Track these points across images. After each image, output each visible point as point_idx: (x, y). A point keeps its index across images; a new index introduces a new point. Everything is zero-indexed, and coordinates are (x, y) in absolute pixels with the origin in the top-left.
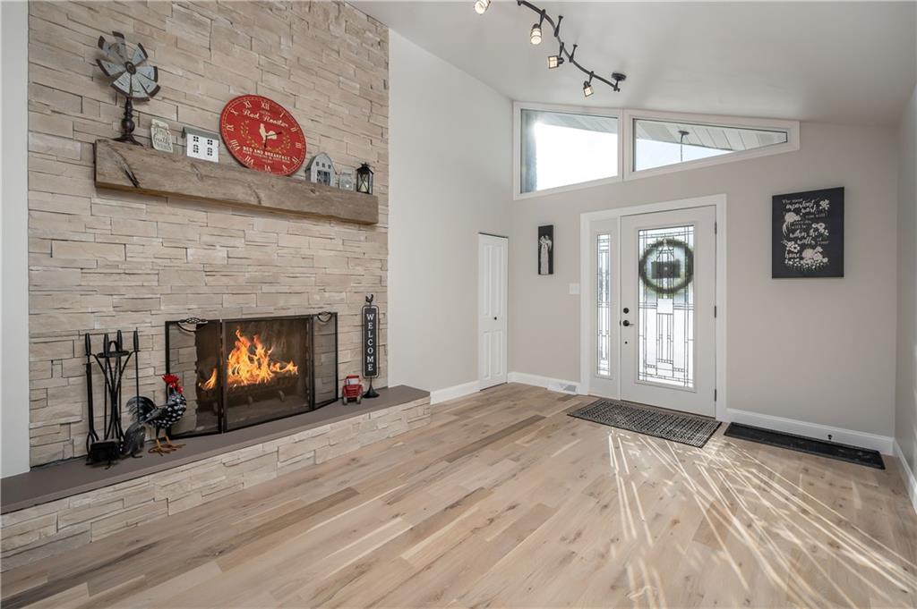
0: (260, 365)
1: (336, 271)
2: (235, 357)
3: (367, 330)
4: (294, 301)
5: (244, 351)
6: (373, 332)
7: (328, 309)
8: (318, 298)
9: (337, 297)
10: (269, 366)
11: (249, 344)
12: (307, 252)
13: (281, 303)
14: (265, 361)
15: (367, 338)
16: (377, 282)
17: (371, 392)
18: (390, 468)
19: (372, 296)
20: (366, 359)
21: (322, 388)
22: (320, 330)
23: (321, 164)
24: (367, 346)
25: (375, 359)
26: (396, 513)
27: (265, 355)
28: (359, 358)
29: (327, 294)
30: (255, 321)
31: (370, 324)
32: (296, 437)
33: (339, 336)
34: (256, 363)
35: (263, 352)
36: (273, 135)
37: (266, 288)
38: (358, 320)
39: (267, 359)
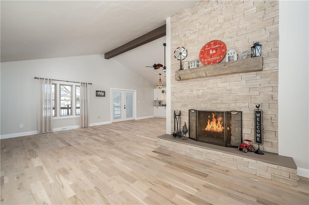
0: (219, 127)
1: (242, 94)
2: (212, 123)
3: (256, 121)
4: (223, 106)
5: (215, 122)
6: (260, 122)
7: (238, 110)
8: (233, 105)
9: (243, 105)
10: (222, 127)
11: (216, 120)
12: (228, 88)
13: (218, 106)
14: (220, 126)
15: (256, 125)
16: (271, 98)
17: (259, 150)
18: (231, 182)
19: (259, 105)
20: (256, 135)
21: (234, 140)
22: (234, 118)
23: (230, 54)
24: (256, 129)
25: (261, 136)
26: (199, 189)
27: (221, 124)
28: (253, 133)
29: (238, 104)
30: (221, 112)
31: (258, 119)
32: (209, 151)
33: (243, 122)
34: (218, 126)
35: (220, 123)
36: (214, 52)
37: (213, 102)
38: (252, 116)
39: (221, 125)
